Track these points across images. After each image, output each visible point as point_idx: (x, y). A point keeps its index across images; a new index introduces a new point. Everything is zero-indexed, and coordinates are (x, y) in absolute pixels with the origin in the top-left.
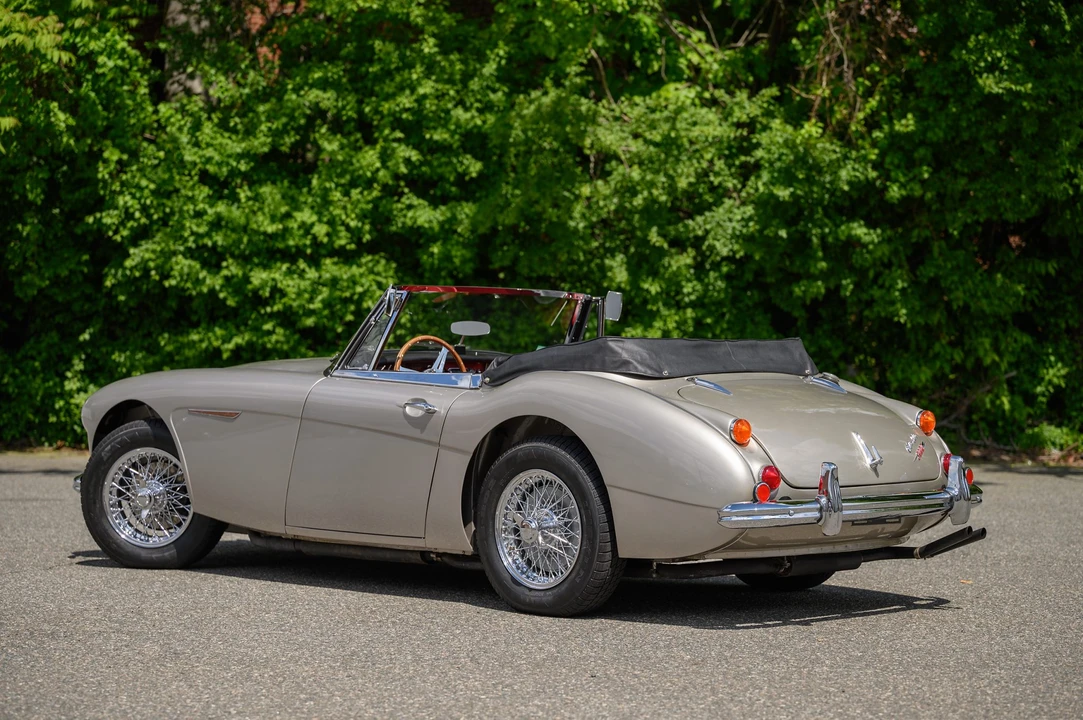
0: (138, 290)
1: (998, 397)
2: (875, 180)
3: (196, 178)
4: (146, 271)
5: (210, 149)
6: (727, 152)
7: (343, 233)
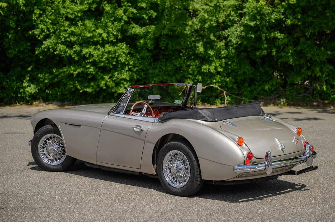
0: (46, 54)
1: (322, 86)
2: (283, 19)
3: (64, 19)
4: (49, 49)
5: (69, 9)
6: (235, 9)
7: (112, 36)
